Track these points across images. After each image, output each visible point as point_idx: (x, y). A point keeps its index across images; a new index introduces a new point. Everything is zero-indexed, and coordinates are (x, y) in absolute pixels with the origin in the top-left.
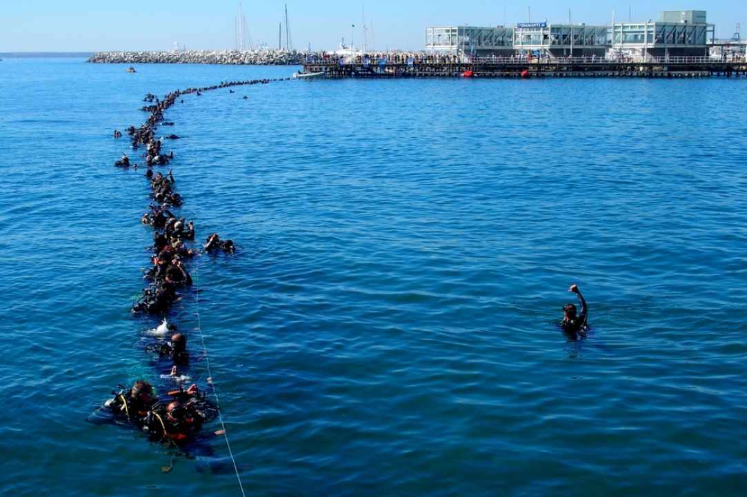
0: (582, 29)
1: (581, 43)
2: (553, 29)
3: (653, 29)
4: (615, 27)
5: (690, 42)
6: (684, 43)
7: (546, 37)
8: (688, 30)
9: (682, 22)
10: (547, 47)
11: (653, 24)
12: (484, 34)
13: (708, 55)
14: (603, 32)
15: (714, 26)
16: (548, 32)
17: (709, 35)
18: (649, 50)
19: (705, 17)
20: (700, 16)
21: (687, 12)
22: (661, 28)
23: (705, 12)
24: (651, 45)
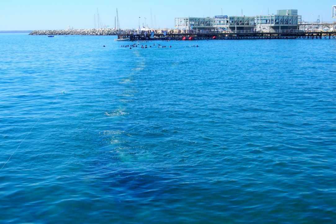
0: (243, 18)
1: (243, 24)
2: (230, 18)
3: (274, 18)
4: (258, 17)
5: (290, 24)
6: (288, 24)
7: (227, 21)
8: (290, 18)
9: (287, 14)
10: (228, 26)
11: (274, 16)
12: (201, 20)
13: (298, 29)
14: (253, 19)
15: (301, 16)
16: (228, 20)
17: (299, 20)
18: (272, 27)
19: (297, 12)
20: (295, 12)
21: (289, 10)
22: (277, 17)
23: (297, 10)
24: (273, 25)
